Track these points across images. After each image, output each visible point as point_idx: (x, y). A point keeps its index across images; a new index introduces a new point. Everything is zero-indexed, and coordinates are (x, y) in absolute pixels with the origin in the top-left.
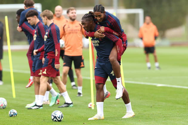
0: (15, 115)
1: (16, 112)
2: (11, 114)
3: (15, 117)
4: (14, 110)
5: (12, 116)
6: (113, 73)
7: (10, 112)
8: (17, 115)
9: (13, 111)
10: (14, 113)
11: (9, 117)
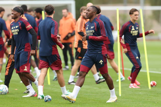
0: (50, 101)
1: (50, 97)
2: (46, 99)
3: (49, 102)
4: (49, 96)
5: (47, 101)
6: (101, 62)
7: (46, 98)
8: (51, 101)
9: (47, 96)
10: (49, 98)
11: (44, 102)
